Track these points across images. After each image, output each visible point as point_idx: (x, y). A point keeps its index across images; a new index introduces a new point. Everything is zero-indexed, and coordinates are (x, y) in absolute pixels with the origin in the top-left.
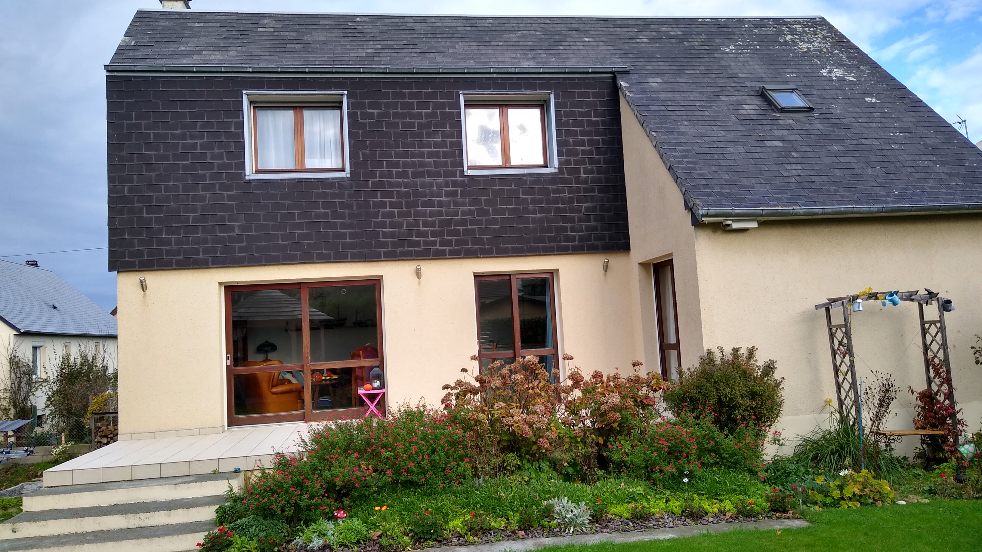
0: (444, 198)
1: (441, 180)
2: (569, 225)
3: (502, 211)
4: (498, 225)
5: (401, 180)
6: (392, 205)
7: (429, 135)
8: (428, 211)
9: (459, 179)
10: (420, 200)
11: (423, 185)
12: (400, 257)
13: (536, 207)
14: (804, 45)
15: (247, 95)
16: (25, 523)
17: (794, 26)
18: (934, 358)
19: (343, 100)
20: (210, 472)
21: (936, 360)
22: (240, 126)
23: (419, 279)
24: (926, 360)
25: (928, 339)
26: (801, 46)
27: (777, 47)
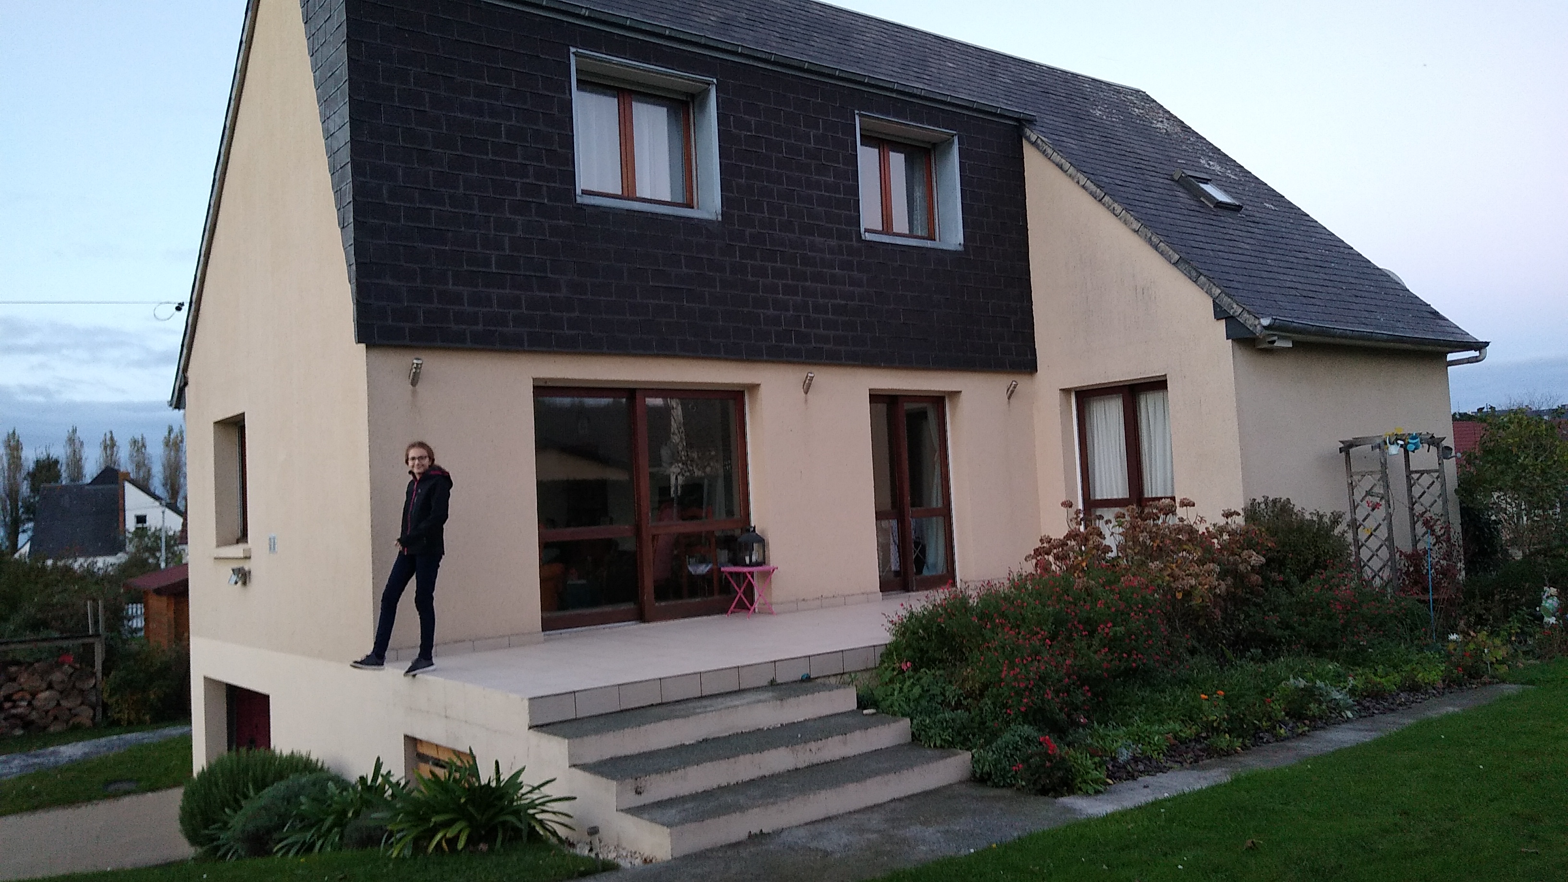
0: (837, 270)
1: (834, 242)
3: (904, 300)
4: (900, 319)
5: (786, 235)
6: (775, 273)
7: (818, 171)
8: (819, 289)
9: (855, 244)
10: (809, 270)
11: (812, 247)
13: (941, 298)
14: (1159, 125)
15: (576, 55)
16: (653, 776)
17: (1129, 97)
18: (1425, 512)
19: (707, 92)
20: (765, 682)
21: (1427, 515)
22: (567, 107)
23: (806, 393)
24: (1412, 515)
25: (1417, 491)
26: (1158, 126)
27: (1138, 121)
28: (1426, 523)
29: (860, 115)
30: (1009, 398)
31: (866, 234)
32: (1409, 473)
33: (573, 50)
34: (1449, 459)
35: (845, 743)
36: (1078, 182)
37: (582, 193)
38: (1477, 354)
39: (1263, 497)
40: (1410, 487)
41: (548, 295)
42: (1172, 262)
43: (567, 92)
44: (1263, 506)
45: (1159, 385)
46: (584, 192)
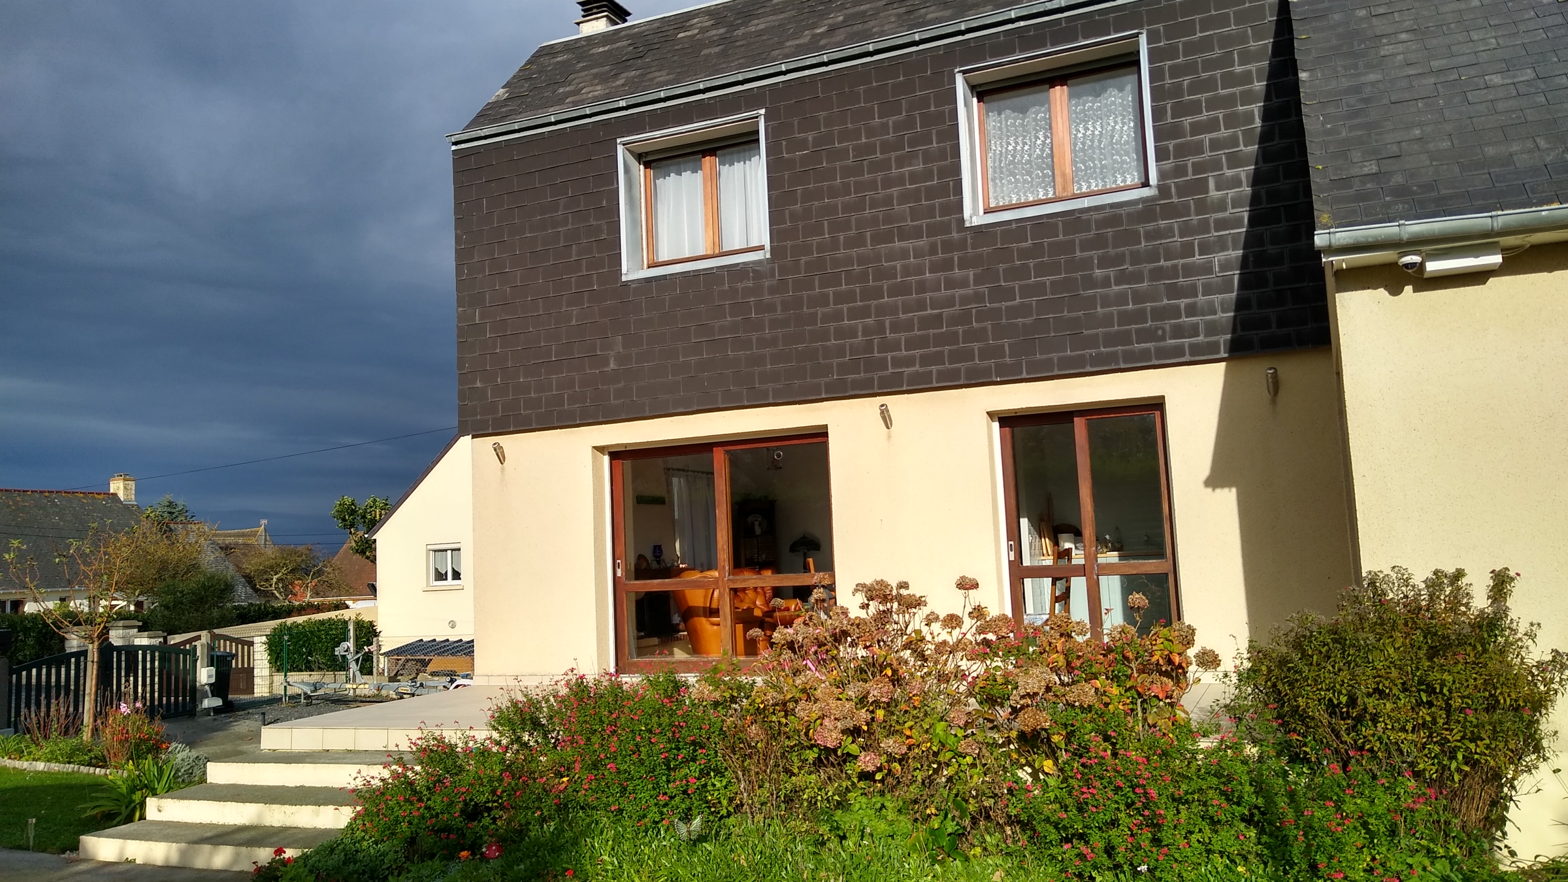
1: (923, 242)
2: (1183, 302)
3: (1039, 289)
4: (1032, 315)
5: (854, 252)
6: (840, 298)
7: (900, 163)
11: (890, 257)
12: (853, 390)
13: (1111, 272)
15: (623, 145)
16: (170, 800)
22: (614, 196)
23: (887, 428)
29: (964, 72)
30: (1274, 395)
31: (969, 218)
33: (619, 141)
43: (615, 181)
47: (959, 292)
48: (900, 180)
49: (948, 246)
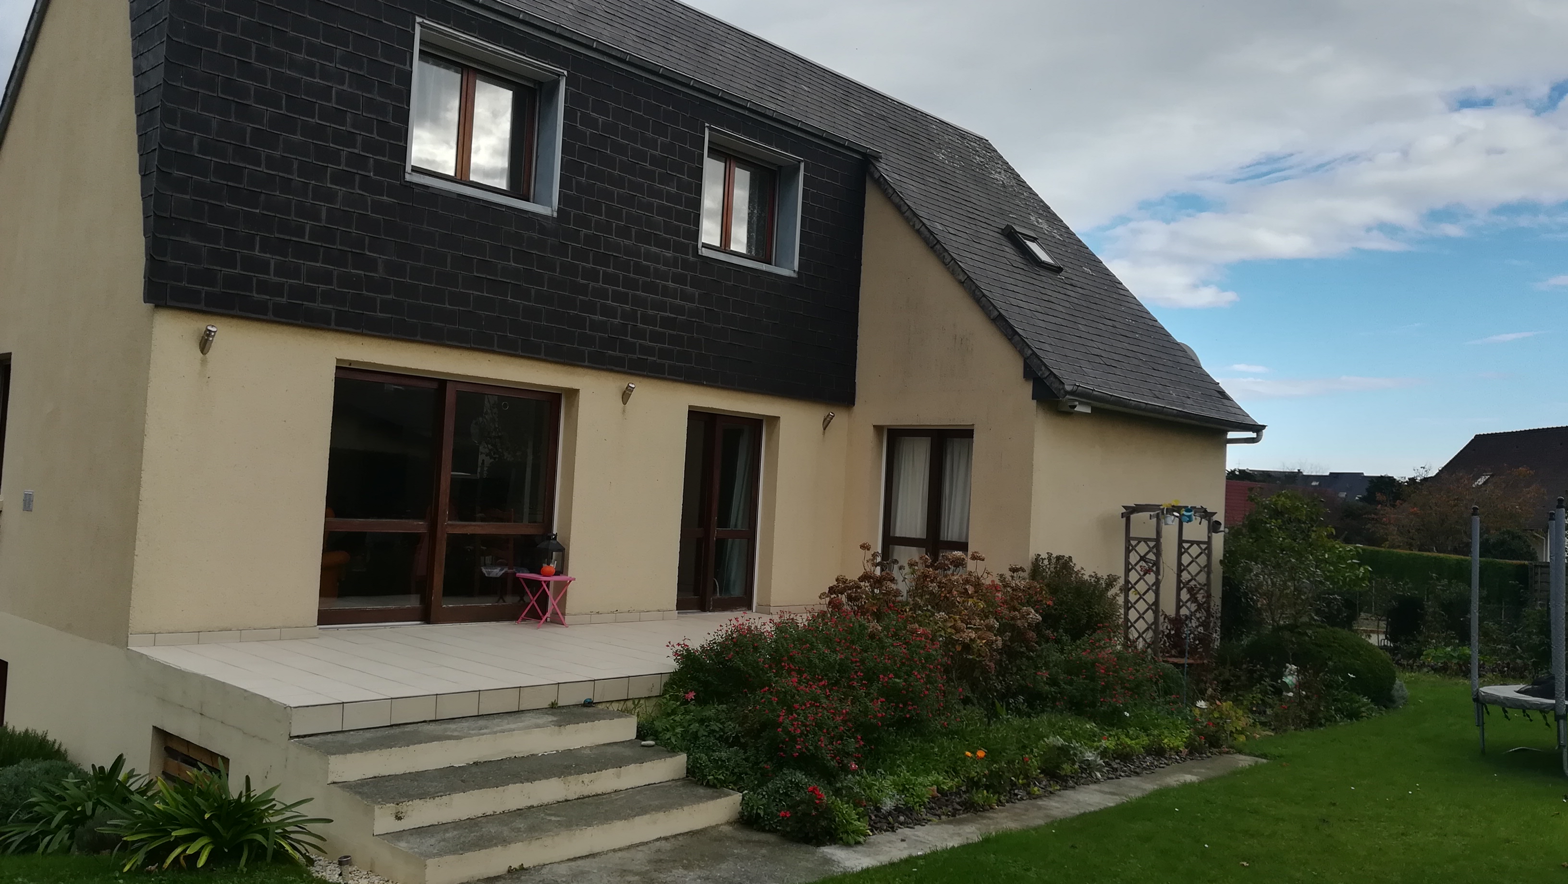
0: (670, 283)
1: (669, 254)
3: (733, 320)
4: (727, 339)
5: (621, 241)
6: (610, 279)
7: (662, 179)
8: (649, 299)
9: (691, 258)
10: (642, 279)
11: (648, 256)
13: (770, 322)
14: (997, 176)
15: (421, 26)
16: (417, 802)
17: (972, 143)
18: (1190, 581)
19: (557, 84)
20: (546, 705)
21: (1193, 583)
22: (406, 78)
23: (625, 403)
24: (1179, 581)
25: (1186, 559)
26: (995, 176)
27: (978, 170)
28: (1190, 590)
29: (710, 129)
30: (825, 429)
31: (703, 249)
32: (1181, 541)
33: (418, 20)
34: (1217, 533)
35: (619, 776)
36: (914, 226)
37: (412, 170)
38: (1254, 435)
39: (1048, 553)
40: (1180, 555)
41: (363, 273)
42: (992, 317)
43: (408, 63)
44: (1046, 562)
45: (966, 434)
46: (416, 170)
47: (688, 305)
48: (658, 194)
49: (686, 264)
